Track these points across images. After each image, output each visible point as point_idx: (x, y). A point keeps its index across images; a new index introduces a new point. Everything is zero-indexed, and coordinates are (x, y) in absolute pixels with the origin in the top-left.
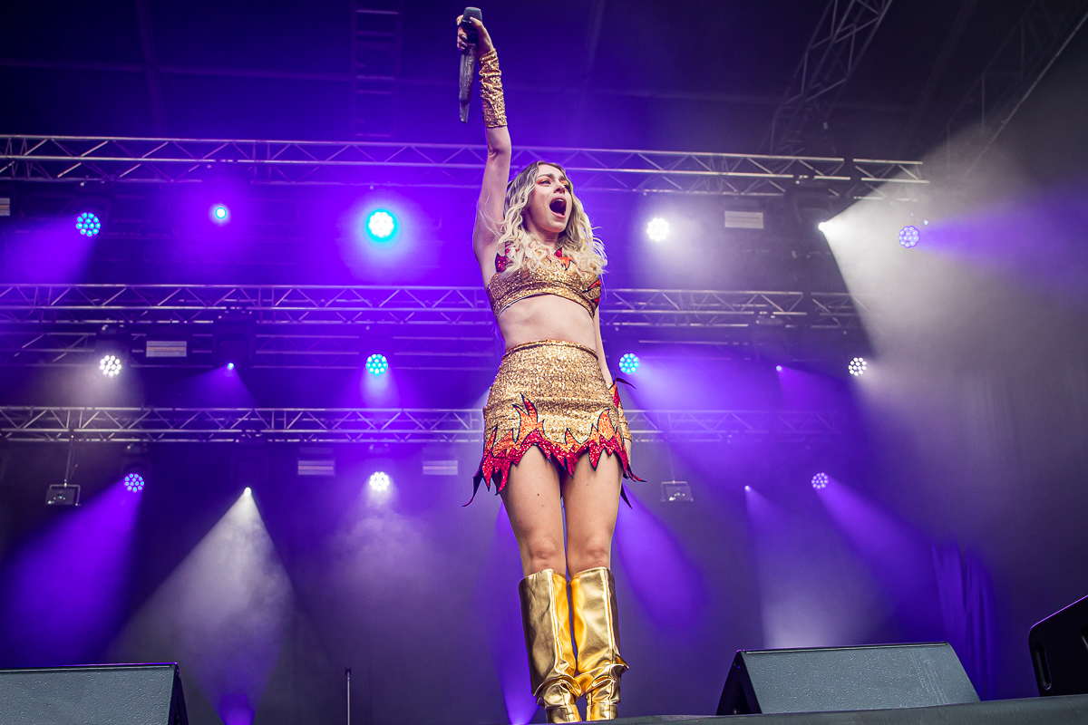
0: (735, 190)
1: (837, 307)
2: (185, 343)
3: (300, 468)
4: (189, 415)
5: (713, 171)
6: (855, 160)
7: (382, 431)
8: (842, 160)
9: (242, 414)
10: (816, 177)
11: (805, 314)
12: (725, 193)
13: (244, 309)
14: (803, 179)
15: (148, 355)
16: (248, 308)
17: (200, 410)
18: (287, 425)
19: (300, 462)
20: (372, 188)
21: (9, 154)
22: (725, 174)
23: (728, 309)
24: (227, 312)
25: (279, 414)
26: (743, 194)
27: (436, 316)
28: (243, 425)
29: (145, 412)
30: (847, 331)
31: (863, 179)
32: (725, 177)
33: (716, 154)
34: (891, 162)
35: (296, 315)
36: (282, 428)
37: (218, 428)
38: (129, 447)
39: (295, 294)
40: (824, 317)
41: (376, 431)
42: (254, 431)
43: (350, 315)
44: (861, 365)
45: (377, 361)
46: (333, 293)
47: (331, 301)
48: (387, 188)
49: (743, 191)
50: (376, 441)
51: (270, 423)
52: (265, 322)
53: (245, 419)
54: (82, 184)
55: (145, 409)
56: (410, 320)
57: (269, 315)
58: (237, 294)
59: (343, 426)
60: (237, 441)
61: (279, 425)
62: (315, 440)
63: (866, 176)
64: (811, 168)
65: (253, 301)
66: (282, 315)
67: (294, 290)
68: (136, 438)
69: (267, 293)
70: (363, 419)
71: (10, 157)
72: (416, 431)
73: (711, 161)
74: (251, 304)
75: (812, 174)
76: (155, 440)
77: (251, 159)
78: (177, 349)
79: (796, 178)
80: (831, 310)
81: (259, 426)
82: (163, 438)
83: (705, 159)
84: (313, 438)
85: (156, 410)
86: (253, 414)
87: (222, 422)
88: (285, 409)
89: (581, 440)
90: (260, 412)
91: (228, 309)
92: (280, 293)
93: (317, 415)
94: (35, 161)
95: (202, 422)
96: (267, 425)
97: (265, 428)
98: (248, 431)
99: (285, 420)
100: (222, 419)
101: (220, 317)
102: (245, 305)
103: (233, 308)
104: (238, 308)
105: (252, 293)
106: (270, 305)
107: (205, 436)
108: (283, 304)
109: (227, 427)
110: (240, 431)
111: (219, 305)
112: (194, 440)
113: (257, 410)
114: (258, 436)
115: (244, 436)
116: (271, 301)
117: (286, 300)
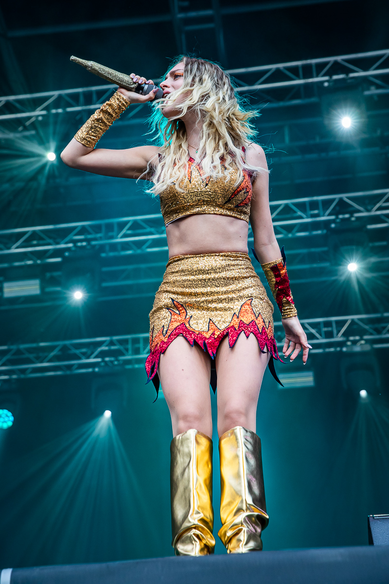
2: (38, 281)
4: (52, 348)
9: (100, 344)
13: (89, 243)
15: (6, 295)
16: (94, 243)
17: (61, 343)
18: (144, 349)
24: (73, 249)
25: (136, 341)
28: (102, 354)
29: (11, 350)
35: (140, 244)
36: (139, 353)
37: (80, 358)
39: (136, 226)
42: (113, 359)
51: (127, 350)
52: (111, 254)
53: (104, 348)
55: (11, 347)
57: (114, 247)
58: (83, 231)
60: (97, 370)
61: (137, 351)
65: (99, 235)
66: (126, 246)
67: (135, 221)
68: (5, 374)
69: (110, 227)
74: (95, 239)
76: (23, 376)
78: (32, 288)
81: (116, 354)
85: (21, 347)
86: (112, 343)
87: (84, 354)
88: (141, 335)
89: (223, 327)
90: (118, 340)
91: (75, 246)
92: (122, 226)
95: (65, 354)
96: (124, 352)
97: (123, 355)
98: (107, 359)
99: (141, 345)
100: (84, 350)
101: (67, 254)
102: (88, 241)
103: (79, 244)
104: (84, 244)
105: (97, 229)
106: (112, 237)
107: (69, 367)
108: (125, 236)
109: (88, 357)
110: (99, 360)
111: (66, 243)
112: (59, 373)
113: (115, 338)
114: (116, 363)
115: (103, 364)
116: (114, 234)
117: (129, 232)
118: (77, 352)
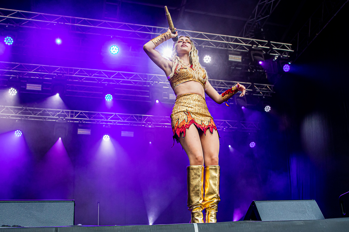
0: (233, 48)
1: (261, 89)
2: (41, 86)
3: (78, 131)
4: (40, 111)
5: (226, 41)
6: (271, 42)
7: (108, 120)
8: (267, 41)
9: (59, 111)
10: (259, 46)
11: (252, 90)
12: (229, 49)
13: (63, 75)
14: (255, 47)
15: (27, 89)
16: (64, 75)
17: (44, 109)
18: (75, 117)
19: (79, 129)
20: (112, 37)
22: (230, 43)
23: (227, 87)
25: (72, 112)
26: (235, 50)
27: (130, 82)
28: (59, 115)
29: (24, 109)
30: (265, 96)
31: (273, 48)
32: (230, 44)
33: (227, 36)
34: (282, 43)
35: (81, 78)
36: (73, 117)
37: (50, 116)
38: (17, 121)
40: (257, 92)
41: (106, 120)
42: (63, 118)
43: (100, 80)
44: (269, 108)
45: (109, 96)
46: (95, 72)
47: (94, 75)
48: (117, 38)
49: (235, 49)
50: (106, 123)
51: (68, 115)
52: (70, 80)
53: (60, 113)
54: (7, 26)
56: (120, 83)
57: (72, 78)
58: (61, 70)
59: (94, 118)
60: (57, 121)
62: (84, 122)
63: (274, 47)
64: (257, 43)
65: (66, 72)
66: (76, 78)
67: (81, 70)
68: (19, 118)
69: (71, 70)
70: (102, 116)
72: (119, 121)
73: (226, 38)
74: (65, 74)
75: (257, 45)
76: (26, 119)
77: (70, 23)
78: (37, 87)
79: (252, 46)
80: (260, 90)
81: (65, 116)
82: (29, 118)
83: (224, 37)
84: (84, 121)
85: (28, 108)
86: (63, 112)
88: (74, 111)
90: (65, 111)
91: (57, 75)
92: (76, 70)
93: (85, 113)
95: (44, 114)
99: (74, 114)
100: (52, 113)
101: (54, 77)
102: (63, 74)
103: (59, 74)
104: (61, 75)
105: (66, 70)
106: (72, 74)
107: (45, 118)
108: (76, 75)
109: (53, 116)
110: (58, 117)
111: (54, 73)
112: (41, 120)
114: (64, 119)
115: (59, 119)
117: (78, 73)
118: (49, 113)
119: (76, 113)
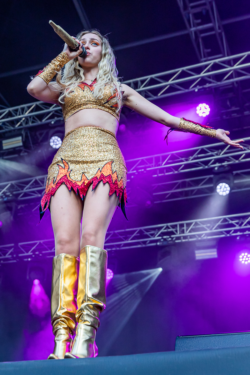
3: (197, 255)
7: (243, 227)
9: (160, 228)
16: (148, 169)
17: (139, 229)
18: (187, 230)
19: (196, 252)
21: (20, 115)
24: (136, 173)
25: (182, 226)
28: (163, 234)
35: (177, 168)
37: (149, 237)
39: (173, 157)
42: (168, 237)
43: (206, 163)
50: (241, 234)
51: (177, 231)
52: (160, 175)
53: (162, 230)
54: (53, 123)
55: (110, 232)
57: (161, 171)
58: (143, 162)
60: (158, 244)
61: (183, 232)
62: (205, 238)
65: (151, 165)
67: (172, 155)
71: (20, 117)
74: (150, 167)
81: (170, 234)
84: (204, 236)
86: (167, 227)
87: (152, 234)
88: (185, 222)
89: (90, 178)
90: (171, 226)
92: (164, 158)
93: (203, 223)
94: (33, 116)
95: (142, 235)
96: (175, 232)
97: (174, 234)
98: (165, 237)
99: (185, 228)
100: (152, 232)
101: (133, 177)
102: (145, 168)
103: (140, 170)
104: (143, 170)
105: (150, 160)
106: (159, 165)
107: (145, 243)
108: (167, 164)
109: (154, 236)
110: (160, 238)
111: (133, 170)
112: (139, 246)
113: (169, 224)
114: (170, 239)
115: (162, 240)
116: (161, 163)
117: (169, 161)
118: (148, 233)
119: (188, 225)
